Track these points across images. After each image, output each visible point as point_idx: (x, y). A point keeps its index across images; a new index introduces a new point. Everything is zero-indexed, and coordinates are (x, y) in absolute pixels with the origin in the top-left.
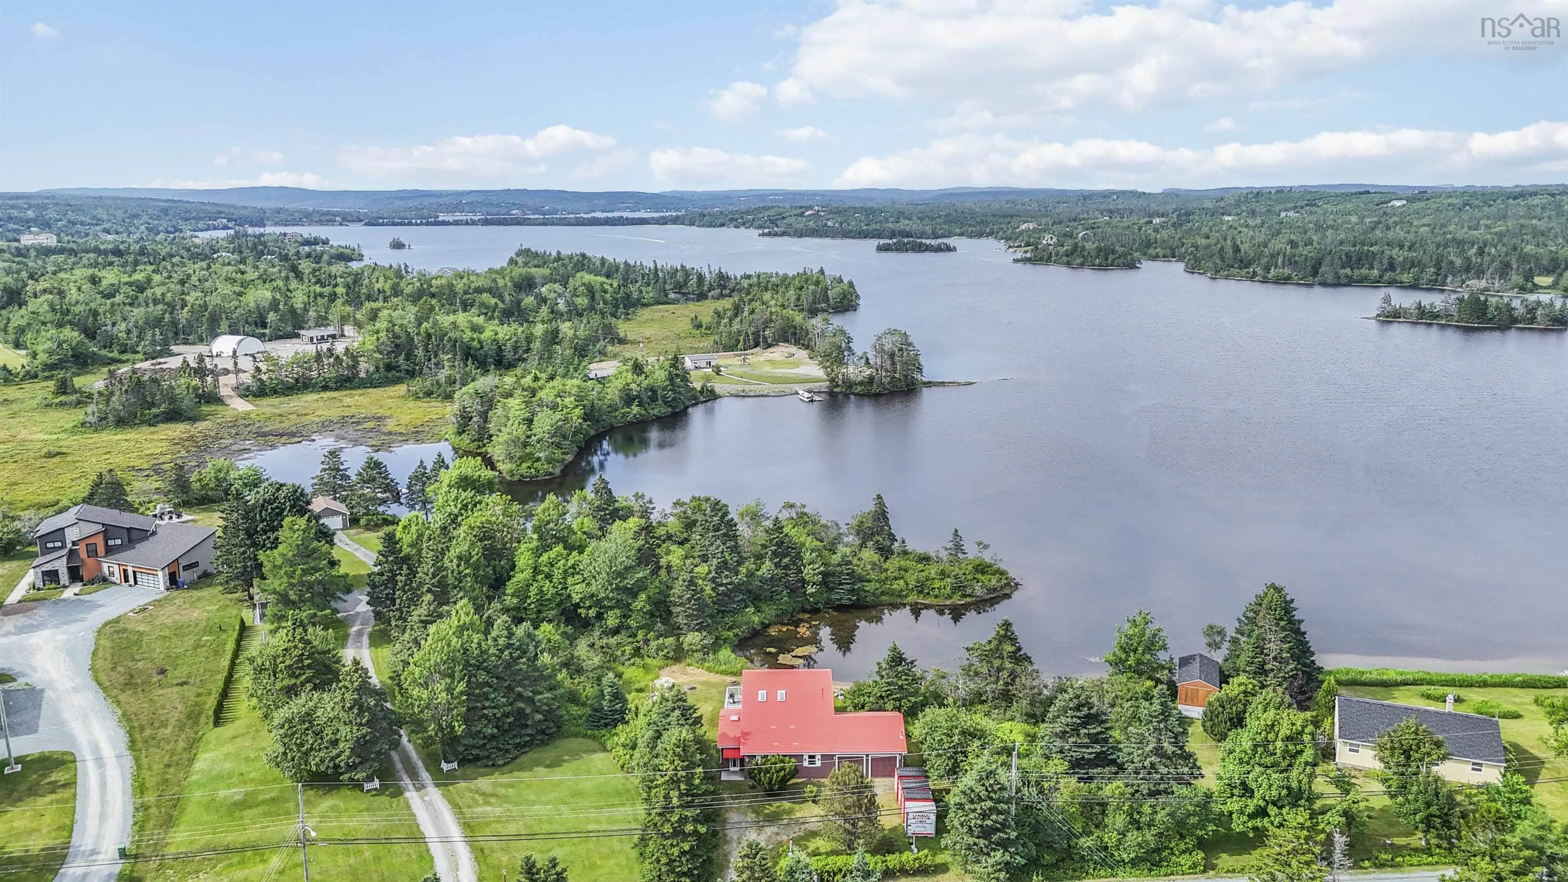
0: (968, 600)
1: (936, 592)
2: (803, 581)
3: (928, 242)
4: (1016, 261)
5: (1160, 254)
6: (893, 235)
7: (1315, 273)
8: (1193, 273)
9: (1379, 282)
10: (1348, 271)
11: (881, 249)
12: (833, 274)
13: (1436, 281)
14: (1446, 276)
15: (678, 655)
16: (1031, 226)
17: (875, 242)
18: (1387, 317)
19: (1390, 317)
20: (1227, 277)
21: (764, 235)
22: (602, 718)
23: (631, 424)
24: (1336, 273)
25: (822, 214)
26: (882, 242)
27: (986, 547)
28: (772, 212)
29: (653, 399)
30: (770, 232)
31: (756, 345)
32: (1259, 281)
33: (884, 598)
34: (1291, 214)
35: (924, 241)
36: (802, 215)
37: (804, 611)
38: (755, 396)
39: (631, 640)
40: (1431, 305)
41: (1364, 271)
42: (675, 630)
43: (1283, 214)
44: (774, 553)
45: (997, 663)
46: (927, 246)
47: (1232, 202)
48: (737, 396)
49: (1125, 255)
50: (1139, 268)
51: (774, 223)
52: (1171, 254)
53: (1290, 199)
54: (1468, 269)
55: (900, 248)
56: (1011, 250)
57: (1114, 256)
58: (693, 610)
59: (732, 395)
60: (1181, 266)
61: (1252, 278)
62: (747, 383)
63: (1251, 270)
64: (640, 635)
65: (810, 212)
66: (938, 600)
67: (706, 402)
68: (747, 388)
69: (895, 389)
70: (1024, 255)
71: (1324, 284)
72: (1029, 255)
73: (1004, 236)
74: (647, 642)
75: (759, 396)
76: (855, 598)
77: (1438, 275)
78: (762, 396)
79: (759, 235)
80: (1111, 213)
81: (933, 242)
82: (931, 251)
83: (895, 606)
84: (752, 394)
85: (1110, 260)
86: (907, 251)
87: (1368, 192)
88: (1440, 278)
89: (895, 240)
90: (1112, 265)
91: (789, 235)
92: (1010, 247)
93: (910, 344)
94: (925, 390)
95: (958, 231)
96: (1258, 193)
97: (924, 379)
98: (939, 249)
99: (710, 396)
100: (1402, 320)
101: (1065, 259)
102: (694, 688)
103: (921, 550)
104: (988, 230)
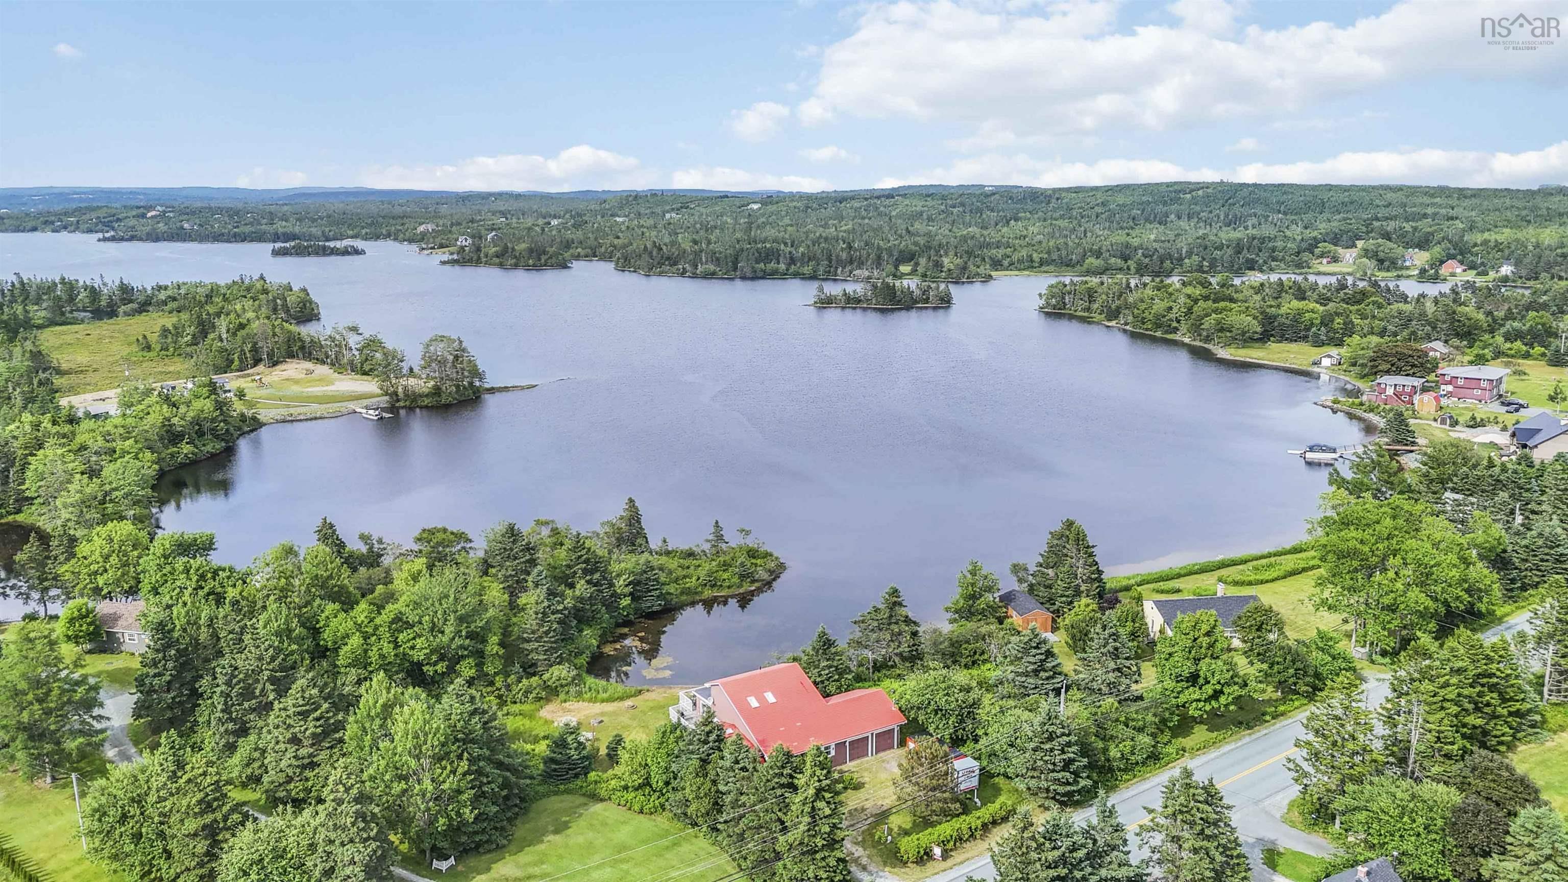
0: (757, 585)
1: (727, 584)
2: (615, 595)
3: (332, 244)
4: (443, 263)
5: (582, 254)
6: (287, 237)
7: (735, 269)
8: (623, 271)
9: (786, 274)
10: (762, 265)
11: (276, 253)
12: (278, 281)
13: (829, 272)
14: (837, 268)
15: (551, 692)
16: (430, 227)
17: (270, 246)
18: (823, 303)
19: (825, 303)
20: (660, 274)
21: (105, 239)
22: (570, 769)
23: (182, 466)
24: (753, 268)
25: (171, 215)
26: (278, 245)
27: (748, 533)
28: (101, 213)
29: (200, 434)
30: (113, 236)
31: (257, 362)
32: (689, 277)
33: (684, 598)
34: (674, 215)
35: (327, 244)
36: (143, 216)
37: (618, 625)
38: (306, 420)
39: (489, 689)
40: (854, 291)
41: (773, 265)
42: (530, 669)
43: (668, 216)
44: (585, 572)
45: (896, 629)
46: (332, 249)
47: (616, 204)
48: (284, 421)
49: (557, 254)
50: (569, 267)
51: (109, 226)
52: (594, 254)
53: (666, 202)
54: (851, 262)
55: (300, 252)
56: (426, 252)
57: (546, 257)
58: (552, 642)
59: (278, 422)
60: (612, 265)
61: (683, 274)
62: (288, 406)
63: (681, 267)
64: (499, 681)
65: (153, 213)
66: (732, 590)
67: (252, 431)
68: (292, 411)
69: (463, 398)
70: (450, 257)
71: (744, 278)
72: (455, 257)
73: (406, 238)
74: (508, 687)
75: (311, 419)
76: (663, 603)
77: (830, 267)
78: (316, 418)
79: (99, 240)
80: (503, 214)
81: (338, 244)
82: (338, 254)
83: (693, 604)
84: (302, 417)
85: (543, 261)
86: (309, 254)
87: (727, 197)
88: (832, 269)
89: (293, 244)
90: (545, 265)
91: (141, 239)
92: (423, 249)
93: (464, 350)
94: (487, 396)
95: (350, 233)
96: (636, 196)
97: (487, 386)
98: (345, 252)
99: (255, 425)
100: (834, 305)
101: (497, 260)
102: (602, 722)
103: (685, 547)
104: (384, 232)
